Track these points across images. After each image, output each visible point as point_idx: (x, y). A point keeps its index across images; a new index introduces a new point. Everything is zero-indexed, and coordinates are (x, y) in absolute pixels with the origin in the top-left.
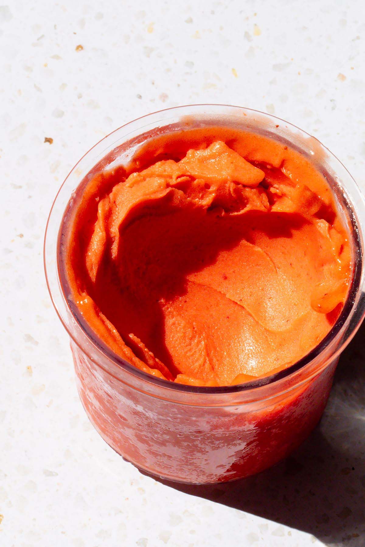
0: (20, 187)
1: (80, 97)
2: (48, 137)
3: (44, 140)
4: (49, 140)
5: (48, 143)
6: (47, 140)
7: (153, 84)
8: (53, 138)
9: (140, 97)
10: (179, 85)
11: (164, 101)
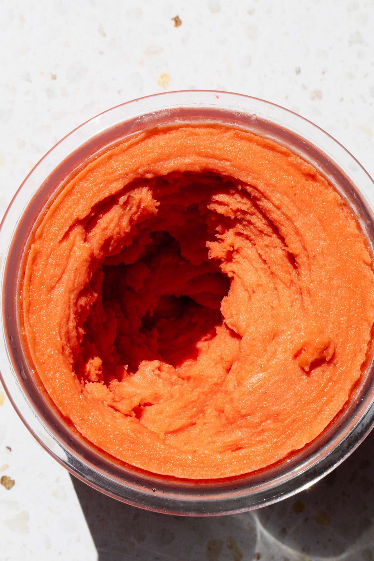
0: (104, 35)
1: (251, 12)
2: (181, 18)
3: (174, 16)
4: (177, 21)
5: (173, 23)
6: (177, 19)
7: (324, 73)
8: (183, 23)
9: (298, 72)
10: (342, 100)
11: (313, 98)
